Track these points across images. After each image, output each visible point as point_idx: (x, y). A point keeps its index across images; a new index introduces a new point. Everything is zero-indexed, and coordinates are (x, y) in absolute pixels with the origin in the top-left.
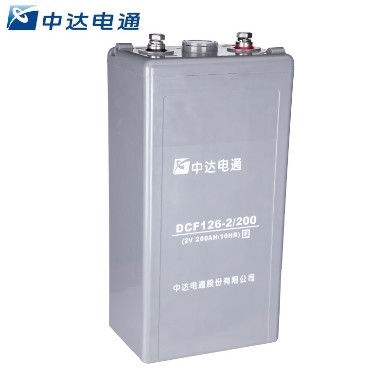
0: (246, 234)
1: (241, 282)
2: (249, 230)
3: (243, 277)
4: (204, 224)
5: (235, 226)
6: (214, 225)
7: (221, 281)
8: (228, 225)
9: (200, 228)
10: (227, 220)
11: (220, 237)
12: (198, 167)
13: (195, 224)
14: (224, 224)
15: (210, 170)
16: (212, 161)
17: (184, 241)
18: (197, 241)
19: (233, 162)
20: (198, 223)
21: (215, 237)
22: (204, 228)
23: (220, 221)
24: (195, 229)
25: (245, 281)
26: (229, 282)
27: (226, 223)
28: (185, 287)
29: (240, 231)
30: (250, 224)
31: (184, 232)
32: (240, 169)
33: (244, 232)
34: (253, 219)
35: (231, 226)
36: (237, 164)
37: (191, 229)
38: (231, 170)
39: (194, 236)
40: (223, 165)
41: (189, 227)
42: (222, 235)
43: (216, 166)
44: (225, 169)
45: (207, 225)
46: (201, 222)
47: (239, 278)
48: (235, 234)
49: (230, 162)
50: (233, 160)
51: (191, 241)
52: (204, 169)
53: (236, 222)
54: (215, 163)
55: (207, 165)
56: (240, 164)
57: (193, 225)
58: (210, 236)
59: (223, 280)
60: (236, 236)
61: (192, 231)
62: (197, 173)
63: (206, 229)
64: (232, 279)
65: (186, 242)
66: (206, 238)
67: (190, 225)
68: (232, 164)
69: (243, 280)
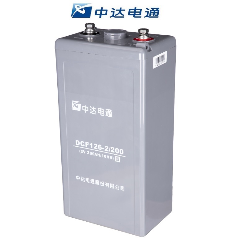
0: (117, 159)
1: (116, 189)
2: (119, 157)
3: (117, 186)
4: (91, 144)
5: (110, 152)
6: (97, 147)
7: (104, 184)
8: (106, 150)
9: (89, 147)
10: (105, 147)
11: (102, 156)
12: (86, 109)
13: (86, 143)
14: (103, 149)
15: (93, 113)
16: (94, 107)
17: (81, 151)
18: (88, 153)
19: (107, 111)
20: (88, 143)
21: (99, 155)
22: (92, 147)
23: (101, 146)
24: (86, 146)
25: (118, 189)
26: (109, 186)
27: (105, 148)
28: (83, 179)
29: (114, 156)
30: (119, 154)
31: (80, 145)
32: (111, 116)
33: (116, 157)
34: (121, 151)
35: (108, 151)
36: (109, 113)
37: (84, 145)
38: (106, 116)
39: (87, 150)
40: (101, 111)
41: (83, 144)
42: (103, 155)
43: (97, 110)
44: (102, 114)
45: (94, 146)
46: (90, 143)
47: (115, 186)
48: (111, 157)
49: (105, 111)
50: (106, 109)
51: (84, 153)
52: (89, 111)
53: (111, 150)
54: (96, 109)
55: (91, 108)
56: (111, 113)
57: (85, 143)
58: (96, 153)
59: (105, 184)
60: (112, 159)
61: (85, 147)
62: (85, 112)
63: (93, 148)
64: (111, 185)
65: (82, 152)
66: (93, 154)
67: (84, 143)
68: (106, 112)
69: (117, 188)
